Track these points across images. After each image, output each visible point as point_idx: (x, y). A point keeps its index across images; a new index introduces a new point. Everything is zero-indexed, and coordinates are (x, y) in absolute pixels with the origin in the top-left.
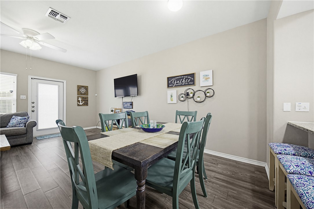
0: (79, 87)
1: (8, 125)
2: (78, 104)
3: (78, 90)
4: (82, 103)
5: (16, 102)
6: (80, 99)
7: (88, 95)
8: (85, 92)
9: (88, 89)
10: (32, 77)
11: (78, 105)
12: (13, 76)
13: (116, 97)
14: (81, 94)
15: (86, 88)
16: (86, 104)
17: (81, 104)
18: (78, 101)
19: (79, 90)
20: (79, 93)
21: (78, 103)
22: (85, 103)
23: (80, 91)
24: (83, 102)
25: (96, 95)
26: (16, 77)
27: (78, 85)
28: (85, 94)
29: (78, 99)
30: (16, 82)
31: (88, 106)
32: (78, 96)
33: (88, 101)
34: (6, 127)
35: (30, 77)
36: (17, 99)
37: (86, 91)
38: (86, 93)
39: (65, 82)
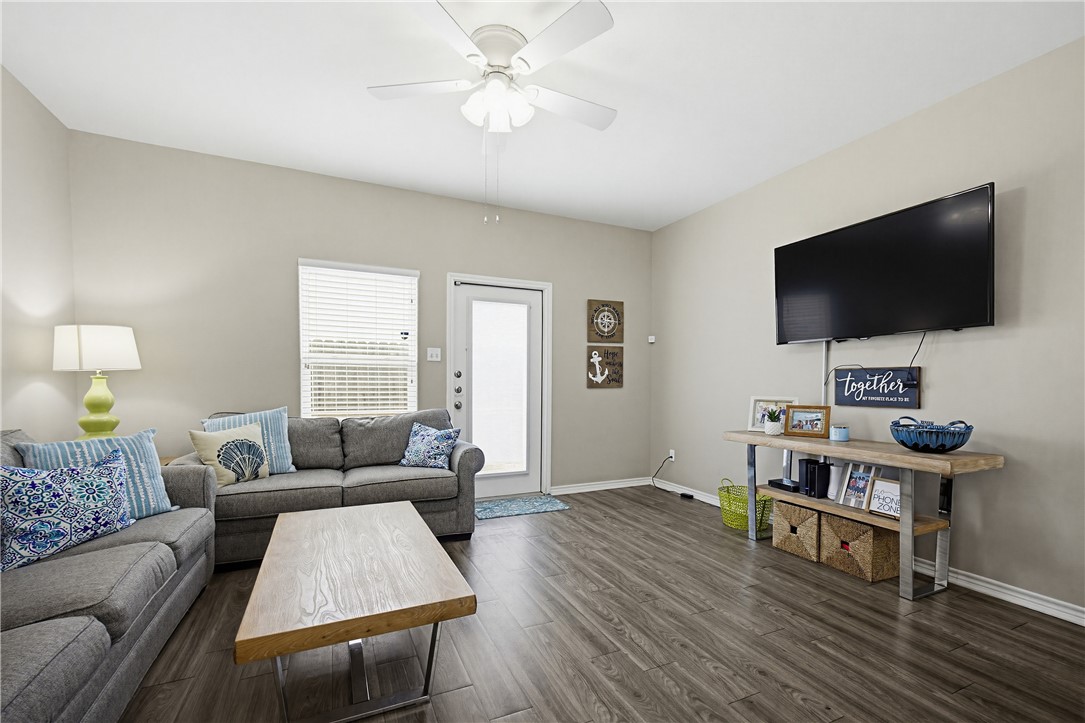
0: (595, 307)
1: (404, 457)
2: (589, 380)
3: (591, 321)
4: (602, 374)
5: (416, 373)
6: (596, 359)
7: (622, 342)
8: (613, 328)
9: (623, 313)
10: (457, 279)
11: (591, 385)
12: (407, 279)
13: (782, 340)
14: (602, 337)
15: (617, 309)
16: (615, 380)
17: (599, 379)
18: (591, 367)
19: (593, 322)
20: (594, 333)
21: (591, 376)
22: (614, 376)
23: (597, 323)
24: (607, 372)
25: (652, 339)
26: (415, 280)
27: (589, 301)
28: (610, 337)
29: (590, 357)
30: (416, 302)
31: (621, 386)
32: (589, 347)
33: (621, 365)
34: (397, 463)
35: (451, 278)
36: (419, 364)
37: (615, 324)
38: (617, 334)
39: (548, 288)
